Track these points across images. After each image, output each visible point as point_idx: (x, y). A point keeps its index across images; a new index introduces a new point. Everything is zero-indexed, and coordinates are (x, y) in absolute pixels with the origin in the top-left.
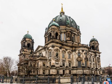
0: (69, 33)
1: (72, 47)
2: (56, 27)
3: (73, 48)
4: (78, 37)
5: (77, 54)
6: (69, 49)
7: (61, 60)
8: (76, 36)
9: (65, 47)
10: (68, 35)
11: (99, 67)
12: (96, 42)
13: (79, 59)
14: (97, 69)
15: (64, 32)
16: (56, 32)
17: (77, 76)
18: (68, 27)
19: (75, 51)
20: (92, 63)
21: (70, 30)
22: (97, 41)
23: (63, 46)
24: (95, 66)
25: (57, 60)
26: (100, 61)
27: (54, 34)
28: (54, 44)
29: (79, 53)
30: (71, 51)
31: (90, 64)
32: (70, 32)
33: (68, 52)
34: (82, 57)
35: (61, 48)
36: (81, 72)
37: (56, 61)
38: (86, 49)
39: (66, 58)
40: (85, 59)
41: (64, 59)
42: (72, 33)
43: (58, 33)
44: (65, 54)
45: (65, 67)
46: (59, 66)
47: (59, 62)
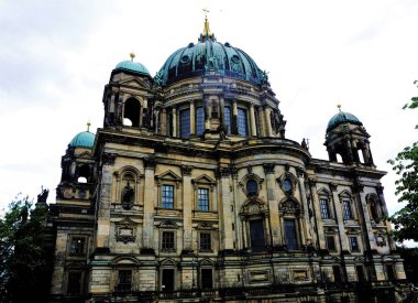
2: (130, 77)
3: (222, 160)
4: (262, 114)
5: (240, 185)
6: (202, 168)
7: (148, 221)
8: (252, 110)
9: (178, 157)
10: (210, 110)
11: (382, 244)
12: (352, 127)
14: (369, 253)
15: (196, 102)
19: (232, 171)
20: (341, 226)
21: (219, 87)
22: (360, 124)
24: (359, 238)
25: (127, 223)
28: (114, 147)
29: (251, 180)
30: (210, 174)
31: (329, 229)
32: (220, 95)
33: (193, 182)
34: (266, 200)
36: (263, 276)
37: (117, 223)
39: (181, 211)
40: (282, 205)
41: (171, 215)
42: (230, 101)
43: (140, 99)
44: (178, 192)
45: (179, 252)
46: (138, 252)
47: (139, 229)
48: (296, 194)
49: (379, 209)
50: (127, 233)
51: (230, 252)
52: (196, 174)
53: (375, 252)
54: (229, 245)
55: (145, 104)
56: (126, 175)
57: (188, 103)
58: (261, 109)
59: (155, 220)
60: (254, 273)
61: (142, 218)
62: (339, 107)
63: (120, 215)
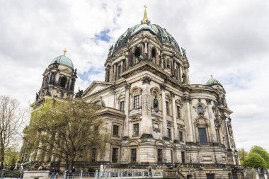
0: (168, 59)
1: (184, 89)
5: (194, 107)
6: (178, 95)
7: (165, 121)
10: (166, 64)
13: (202, 122)
16: (152, 46)
17: (201, 170)
18: (166, 46)
19: (190, 100)
21: (171, 52)
25: (157, 120)
27: (148, 50)
28: (150, 75)
29: (200, 106)
32: (171, 57)
33: (175, 102)
34: (208, 117)
35: (163, 87)
36: (209, 159)
37: (153, 120)
39: (172, 117)
40: (215, 121)
41: (169, 119)
42: (174, 61)
44: (170, 106)
45: (173, 141)
46: (162, 138)
47: (161, 125)
49: (230, 130)
50: (156, 126)
51: (193, 143)
52: (176, 98)
54: (192, 139)
55: (159, 52)
56: (154, 92)
61: (162, 118)
62: (211, 76)
63: (154, 115)
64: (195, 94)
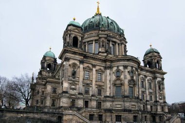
0: (103, 41)
1: (105, 61)
3: (107, 63)
4: (120, 47)
5: (114, 73)
6: (100, 65)
7: (81, 83)
8: (117, 45)
9: (91, 61)
10: (101, 44)
11: (161, 99)
12: (156, 54)
13: (118, 82)
14: (156, 101)
15: (96, 40)
17: (112, 113)
18: (102, 31)
19: (111, 68)
20: (147, 91)
21: (105, 35)
22: (159, 53)
23: (87, 58)
24: (153, 96)
25: (74, 83)
26: (163, 88)
28: (70, 55)
29: (118, 71)
30: (102, 68)
31: (143, 92)
32: (105, 38)
33: (96, 70)
34: (123, 79)
35: (81, 62)
36: (120, 106)
37: (70, 83)
38: (133, 64)
39: (92, 81)
40: (129, 81)
41: (88, 82)
42: (109, 41)
43: (78, 37)
44: (91, 74)
45: (91, 95)
46: (77, 94)
47: (78, 86)
48: (135, 78)
49: (161, 86)
50: (73, 87)
51: (108, 97)
52: (98, 68)
53: (158, 102)
54: (108, 94)
55: (80, 39)
56: (73, 66)
57: (92, 41)
58: (120, 45)
59: (83, 83)
60: (116, 105)
61: (79, 82)
62: (151, 46)
63: (71, 80)
64: (115, 63)
